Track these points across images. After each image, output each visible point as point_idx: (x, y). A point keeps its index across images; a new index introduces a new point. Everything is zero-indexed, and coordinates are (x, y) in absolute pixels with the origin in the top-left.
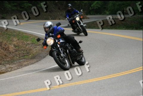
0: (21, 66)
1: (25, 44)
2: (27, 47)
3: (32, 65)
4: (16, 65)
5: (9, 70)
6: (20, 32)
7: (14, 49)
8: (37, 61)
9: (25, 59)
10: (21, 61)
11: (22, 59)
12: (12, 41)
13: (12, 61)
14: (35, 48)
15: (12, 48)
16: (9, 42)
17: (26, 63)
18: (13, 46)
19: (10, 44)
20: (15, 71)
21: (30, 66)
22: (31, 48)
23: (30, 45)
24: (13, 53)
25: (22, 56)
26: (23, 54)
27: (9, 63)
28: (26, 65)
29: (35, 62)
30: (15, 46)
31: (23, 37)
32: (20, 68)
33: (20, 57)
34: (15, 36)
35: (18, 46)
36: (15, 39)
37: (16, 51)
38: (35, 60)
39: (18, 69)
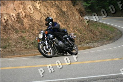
0: (103, 44)
1: (105, 31)
2: (107, 33)
3: (109, 44)
4: (100, 44)
5: (96, 46)
6: (103, 24)
7: (99, 34)
8: (113, 42)
9: (105, 40)
10: (103, 41)
11: (103, 40)
12: (98, 29)
13: (97, 41)
14: (112, 33)
15: (97, 33)
16: (96, 30)
17: (106, 42)
18: (98, 32)
19: (97, 30)
20: (99, 47)
21: (108, 44)
22: (109, 34)
23: (109, 32)
24: (98, 36)
25: (104, 38)
26: (105, 37)
27: (95, 42)
28: (106, 44)
29: (111, 43)
30: (100, 32)
31: (104, 27)
32: (102, 45)
33: (102, 39)
34: (99, 26)
35: (102, 32)
36: (100, 28)
37: (100, 35)
38: (111, 41)
39: (101, 46)
